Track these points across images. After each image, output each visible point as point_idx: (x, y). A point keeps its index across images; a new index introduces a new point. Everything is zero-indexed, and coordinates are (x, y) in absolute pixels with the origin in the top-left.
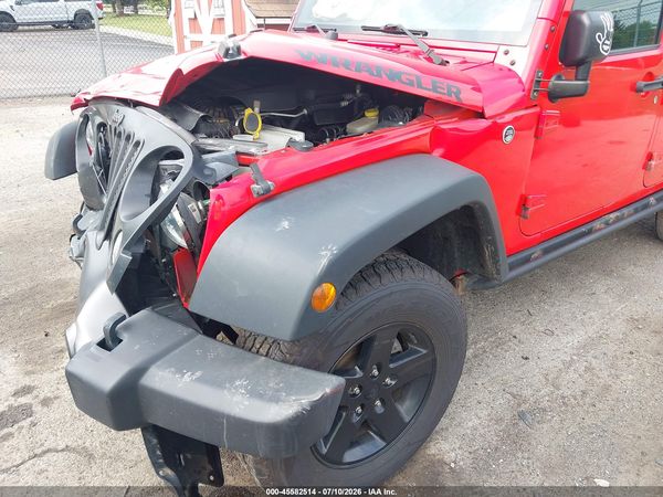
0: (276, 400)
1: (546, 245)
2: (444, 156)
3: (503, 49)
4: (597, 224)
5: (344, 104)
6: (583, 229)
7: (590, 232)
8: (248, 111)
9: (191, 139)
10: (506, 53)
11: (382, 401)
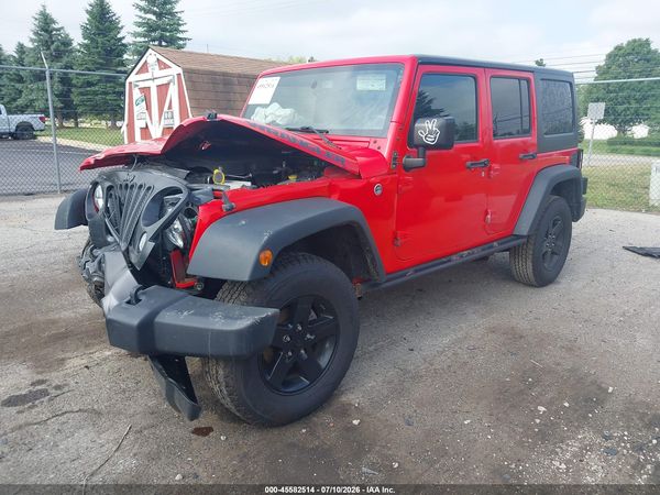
0: (240, 318)
1: (418, 268)
2: (339, 199)
3: (373, 140)
4: (454, 257)
5: (275, 172)
6: (444, 260)
7: (449, 261)
8: (216, 171)
9: (185, 183)
10: (375, 142)
11: (305, 350)
